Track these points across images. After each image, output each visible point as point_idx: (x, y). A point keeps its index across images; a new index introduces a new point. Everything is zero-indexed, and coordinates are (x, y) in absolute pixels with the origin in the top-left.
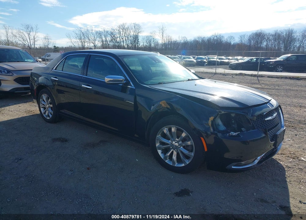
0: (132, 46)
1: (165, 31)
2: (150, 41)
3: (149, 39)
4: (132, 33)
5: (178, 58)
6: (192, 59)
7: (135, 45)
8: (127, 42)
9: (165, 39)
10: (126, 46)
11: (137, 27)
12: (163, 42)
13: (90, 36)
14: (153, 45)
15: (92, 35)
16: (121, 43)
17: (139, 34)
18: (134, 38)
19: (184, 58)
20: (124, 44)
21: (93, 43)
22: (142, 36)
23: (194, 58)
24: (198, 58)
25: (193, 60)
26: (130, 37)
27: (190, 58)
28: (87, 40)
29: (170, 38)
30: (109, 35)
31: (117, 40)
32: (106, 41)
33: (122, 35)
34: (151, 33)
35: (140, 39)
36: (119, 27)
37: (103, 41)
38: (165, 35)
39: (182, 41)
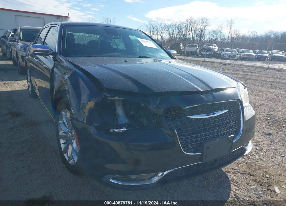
0: (197, 39)
1: (234, 24)
2: (216, 35)
3: (215, 33)
4: (199, 27)
5: (235, 51)
6: (251, 53)
7: (201, 39)
8: (193, 36)
9: (233, 34)
10: (192, 39)
11: (205, 21)
12: (230, 37)
13: (158, 28)
14: (219, 39)
15: (161, 27)
16: (187, 36)
17: (206, 28)
18: (200, 32)
19: (243, 52)
20: (190, 38)
21: (161, 36)
22: (209, 29)
23: (254, 52)
24: (258, 53)
25: (253, 54)
26: (197, 31)
27: (249, 52)
28: (156, 32)
29: (238, 33)
30: (176, 28)
31: (184, 33)
32: (173, 34)
33: (189, 29)
34: (218, 27)
35: (206, 33)
36: (187, 21)
37: (169, 34)
38: (232, 29)
39: (251, 36)
